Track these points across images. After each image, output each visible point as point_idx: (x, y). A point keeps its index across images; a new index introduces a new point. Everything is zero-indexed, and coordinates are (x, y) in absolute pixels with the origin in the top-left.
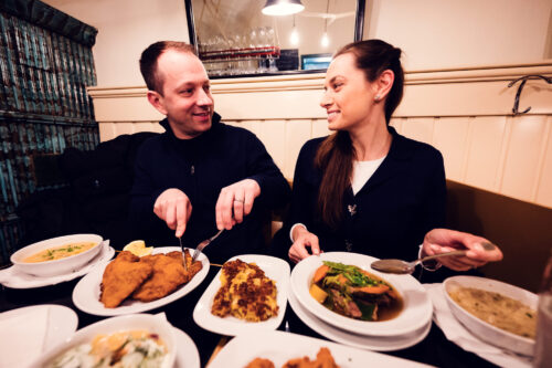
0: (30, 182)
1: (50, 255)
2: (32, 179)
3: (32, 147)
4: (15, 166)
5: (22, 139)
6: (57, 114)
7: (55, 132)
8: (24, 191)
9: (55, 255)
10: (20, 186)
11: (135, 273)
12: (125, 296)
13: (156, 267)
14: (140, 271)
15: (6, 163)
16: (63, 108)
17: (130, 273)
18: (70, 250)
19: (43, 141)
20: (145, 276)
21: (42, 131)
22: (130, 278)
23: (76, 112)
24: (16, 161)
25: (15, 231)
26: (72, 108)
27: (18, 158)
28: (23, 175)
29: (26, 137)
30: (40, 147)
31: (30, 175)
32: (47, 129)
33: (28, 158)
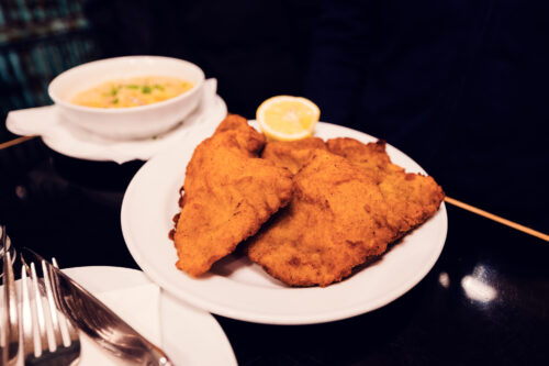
1: (113, 95)
9: (121, 96)
11: (249, 188)
12: (222, 251)
13: (308, 186)
14: (262, 186)
17: (238, 183)
18: (146, 90)
20: (274, 203)
22: (238, 198)
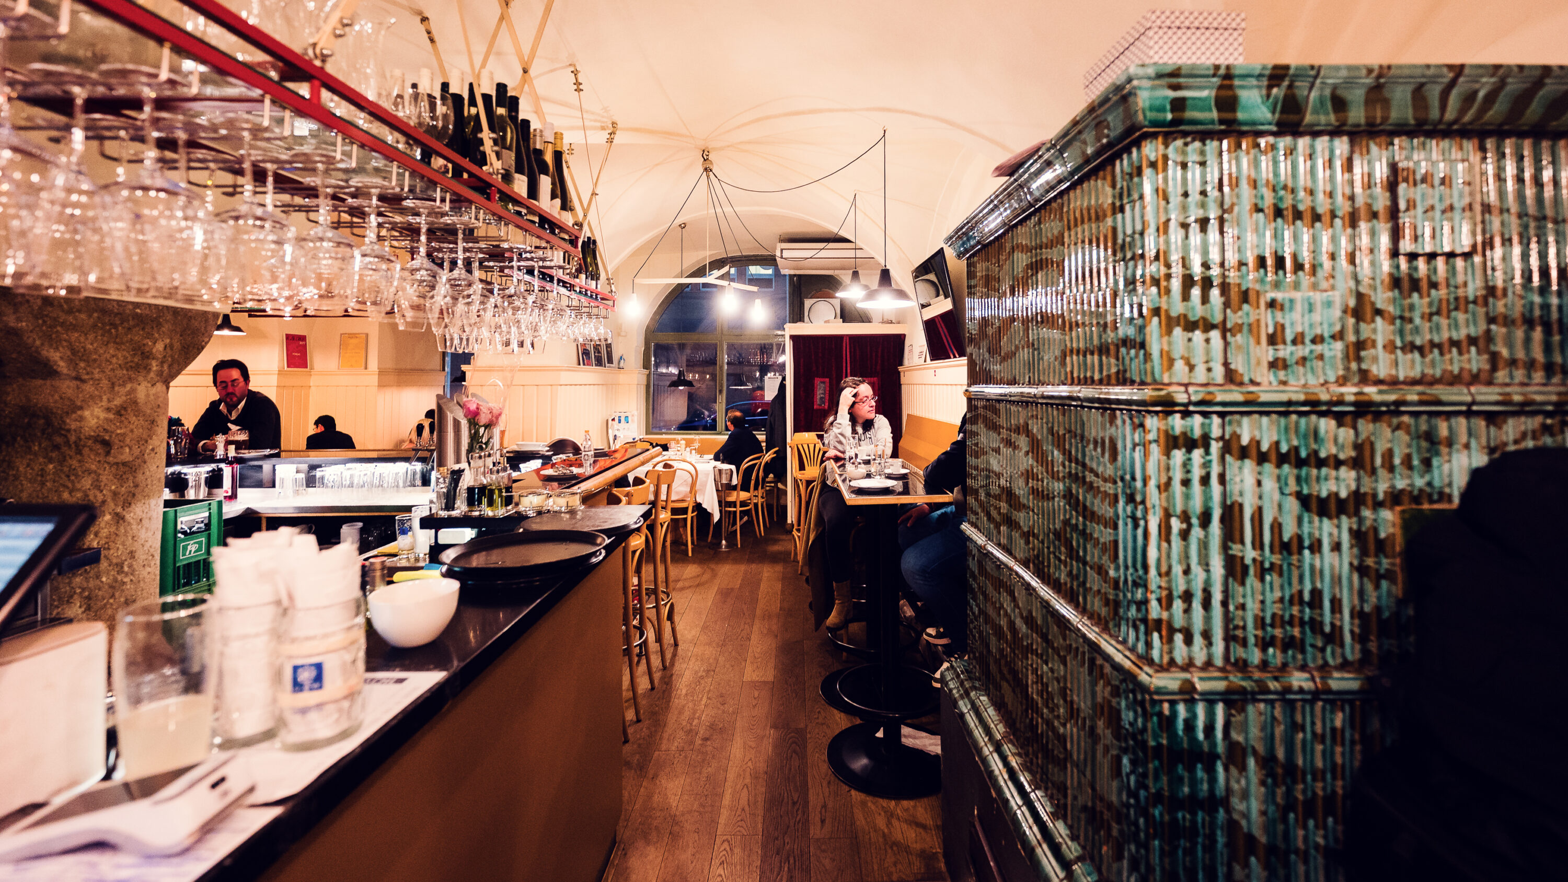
0: (1384, 584)
2: (1389, 575)
3: (1401, 484)
4: (1358, 536)
5: (1378, 461)
6: (1475, 379)
7: (1464, 438)
8: (1367, 608)
10: (1362, 593)
15: (1338, 527)
16: (1494, 358)
19: (1427, 463)
21: (1430, 437)
23: (1531, 365)
24: (1361, 520)
25: (1338, 723)
26: (1520, 354)
27: (1367, 513)
28: (1370, 562)
29: (1389, 454)
30: (1420, 482)
31: (1385, 563)
32: (1443, 429)
33: (1387, 515)
